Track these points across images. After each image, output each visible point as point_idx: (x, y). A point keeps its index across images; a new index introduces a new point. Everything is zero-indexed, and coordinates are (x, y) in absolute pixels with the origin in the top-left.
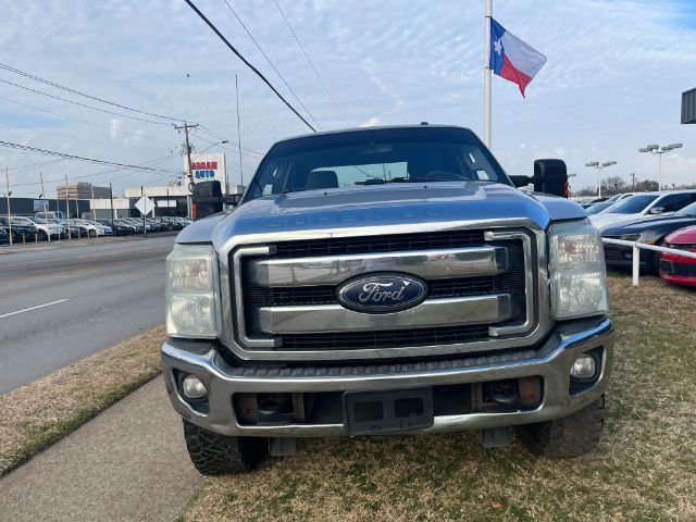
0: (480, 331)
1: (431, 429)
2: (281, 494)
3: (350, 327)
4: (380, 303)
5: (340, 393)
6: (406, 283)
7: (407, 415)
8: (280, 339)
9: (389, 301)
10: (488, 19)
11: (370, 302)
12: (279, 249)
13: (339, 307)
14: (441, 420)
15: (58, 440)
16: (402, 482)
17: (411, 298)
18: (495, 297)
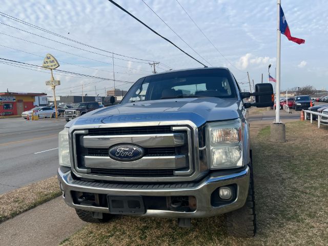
0: (169, 172)
1: (145, 215)
2: (109, 234)
3: (113, 167)
4: (124, 157)
5: (106, 195)
6: (135, 149)
7: (135, 208)
8: (90, 170)
9: (127, 156)
10: (279, 5)
11: (120, 156)
12: (89, 131)
13: (109, 158)
14: (150, 212)
15: (49, 200)
16: (158, 238)
17: (136, 156)
18: (174, 157)
